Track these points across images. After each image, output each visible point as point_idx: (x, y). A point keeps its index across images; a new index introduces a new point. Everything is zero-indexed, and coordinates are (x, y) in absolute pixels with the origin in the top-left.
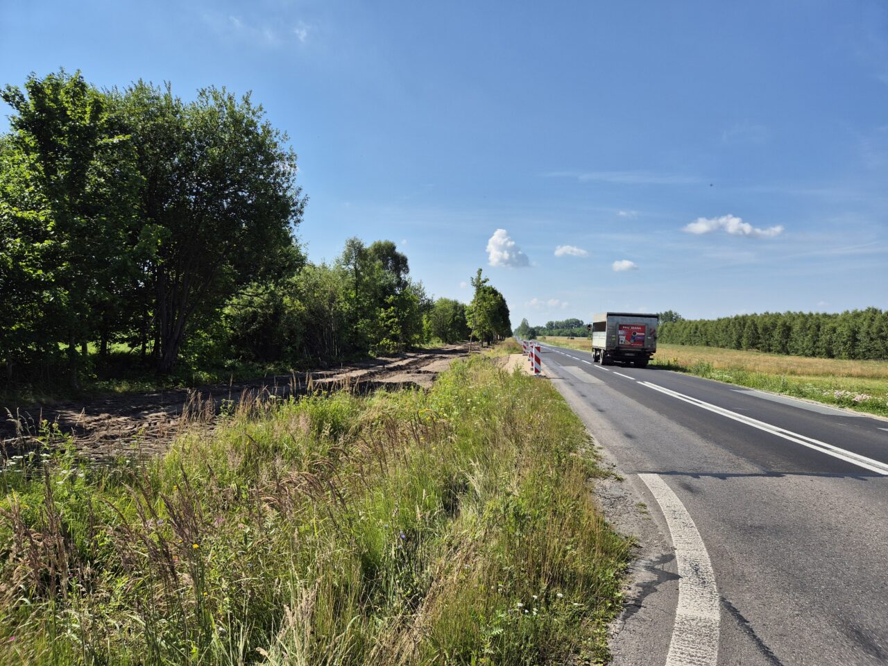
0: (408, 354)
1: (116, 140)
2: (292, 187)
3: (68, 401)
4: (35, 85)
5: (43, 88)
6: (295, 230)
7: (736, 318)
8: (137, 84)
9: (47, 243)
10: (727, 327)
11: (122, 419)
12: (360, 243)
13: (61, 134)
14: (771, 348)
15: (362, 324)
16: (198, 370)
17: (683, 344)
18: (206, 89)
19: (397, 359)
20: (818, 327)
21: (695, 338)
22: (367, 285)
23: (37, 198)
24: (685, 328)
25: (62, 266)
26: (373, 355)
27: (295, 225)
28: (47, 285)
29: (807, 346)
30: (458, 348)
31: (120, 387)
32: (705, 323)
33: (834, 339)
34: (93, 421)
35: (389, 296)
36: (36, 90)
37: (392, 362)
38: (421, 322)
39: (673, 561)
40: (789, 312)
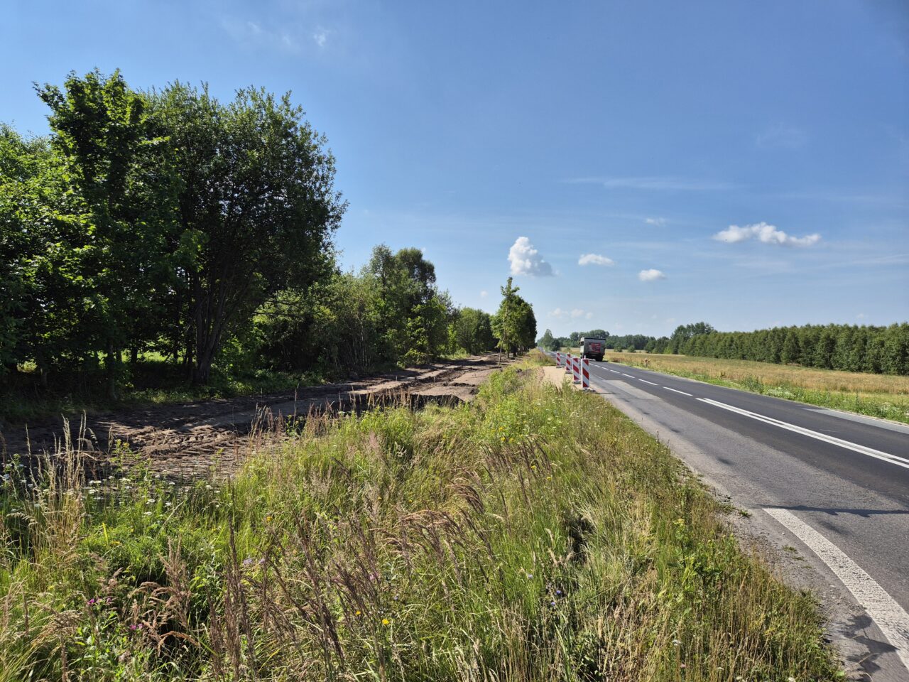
0: (436, 365)
1: (156, 141)
2: (330, 191)
3: (109, 412)
4: (75, 84)
5: (83, 87)
6: (332, 236)
7: (775, 331)
8: (174, 85)
9: (86, 248)
10: (765, 340)
11: (167, 432)
12: (388, 250)
13: (100, 136)
14: (813, 362)
15: (390, 333)
16: (232, 381)
17: (717, 357)
18: (244, 90)
19: (426, 370)
20: (865, 341)
21: (731, 351)
22: (393, 294)
23: (75, 202)
24: (719, 340)
25: (102, 272)
26: (401, 366)
27: (332, 231)
28: (89, 292)
29: (853, 360)
30: (484, 359)
31: (156, 397)
32: (741, 336)
33: (882, 353)
34: (138, 434)
35: (416, 305)
36: (76, 89)
37: (422, 373)
38: (447, 331)
39: (872, 625)
40: (832, 325)
